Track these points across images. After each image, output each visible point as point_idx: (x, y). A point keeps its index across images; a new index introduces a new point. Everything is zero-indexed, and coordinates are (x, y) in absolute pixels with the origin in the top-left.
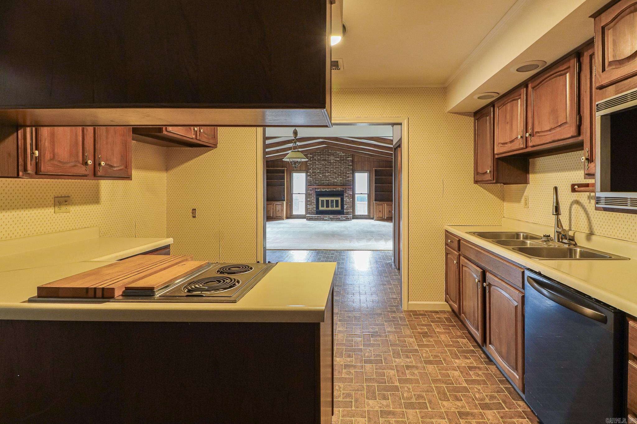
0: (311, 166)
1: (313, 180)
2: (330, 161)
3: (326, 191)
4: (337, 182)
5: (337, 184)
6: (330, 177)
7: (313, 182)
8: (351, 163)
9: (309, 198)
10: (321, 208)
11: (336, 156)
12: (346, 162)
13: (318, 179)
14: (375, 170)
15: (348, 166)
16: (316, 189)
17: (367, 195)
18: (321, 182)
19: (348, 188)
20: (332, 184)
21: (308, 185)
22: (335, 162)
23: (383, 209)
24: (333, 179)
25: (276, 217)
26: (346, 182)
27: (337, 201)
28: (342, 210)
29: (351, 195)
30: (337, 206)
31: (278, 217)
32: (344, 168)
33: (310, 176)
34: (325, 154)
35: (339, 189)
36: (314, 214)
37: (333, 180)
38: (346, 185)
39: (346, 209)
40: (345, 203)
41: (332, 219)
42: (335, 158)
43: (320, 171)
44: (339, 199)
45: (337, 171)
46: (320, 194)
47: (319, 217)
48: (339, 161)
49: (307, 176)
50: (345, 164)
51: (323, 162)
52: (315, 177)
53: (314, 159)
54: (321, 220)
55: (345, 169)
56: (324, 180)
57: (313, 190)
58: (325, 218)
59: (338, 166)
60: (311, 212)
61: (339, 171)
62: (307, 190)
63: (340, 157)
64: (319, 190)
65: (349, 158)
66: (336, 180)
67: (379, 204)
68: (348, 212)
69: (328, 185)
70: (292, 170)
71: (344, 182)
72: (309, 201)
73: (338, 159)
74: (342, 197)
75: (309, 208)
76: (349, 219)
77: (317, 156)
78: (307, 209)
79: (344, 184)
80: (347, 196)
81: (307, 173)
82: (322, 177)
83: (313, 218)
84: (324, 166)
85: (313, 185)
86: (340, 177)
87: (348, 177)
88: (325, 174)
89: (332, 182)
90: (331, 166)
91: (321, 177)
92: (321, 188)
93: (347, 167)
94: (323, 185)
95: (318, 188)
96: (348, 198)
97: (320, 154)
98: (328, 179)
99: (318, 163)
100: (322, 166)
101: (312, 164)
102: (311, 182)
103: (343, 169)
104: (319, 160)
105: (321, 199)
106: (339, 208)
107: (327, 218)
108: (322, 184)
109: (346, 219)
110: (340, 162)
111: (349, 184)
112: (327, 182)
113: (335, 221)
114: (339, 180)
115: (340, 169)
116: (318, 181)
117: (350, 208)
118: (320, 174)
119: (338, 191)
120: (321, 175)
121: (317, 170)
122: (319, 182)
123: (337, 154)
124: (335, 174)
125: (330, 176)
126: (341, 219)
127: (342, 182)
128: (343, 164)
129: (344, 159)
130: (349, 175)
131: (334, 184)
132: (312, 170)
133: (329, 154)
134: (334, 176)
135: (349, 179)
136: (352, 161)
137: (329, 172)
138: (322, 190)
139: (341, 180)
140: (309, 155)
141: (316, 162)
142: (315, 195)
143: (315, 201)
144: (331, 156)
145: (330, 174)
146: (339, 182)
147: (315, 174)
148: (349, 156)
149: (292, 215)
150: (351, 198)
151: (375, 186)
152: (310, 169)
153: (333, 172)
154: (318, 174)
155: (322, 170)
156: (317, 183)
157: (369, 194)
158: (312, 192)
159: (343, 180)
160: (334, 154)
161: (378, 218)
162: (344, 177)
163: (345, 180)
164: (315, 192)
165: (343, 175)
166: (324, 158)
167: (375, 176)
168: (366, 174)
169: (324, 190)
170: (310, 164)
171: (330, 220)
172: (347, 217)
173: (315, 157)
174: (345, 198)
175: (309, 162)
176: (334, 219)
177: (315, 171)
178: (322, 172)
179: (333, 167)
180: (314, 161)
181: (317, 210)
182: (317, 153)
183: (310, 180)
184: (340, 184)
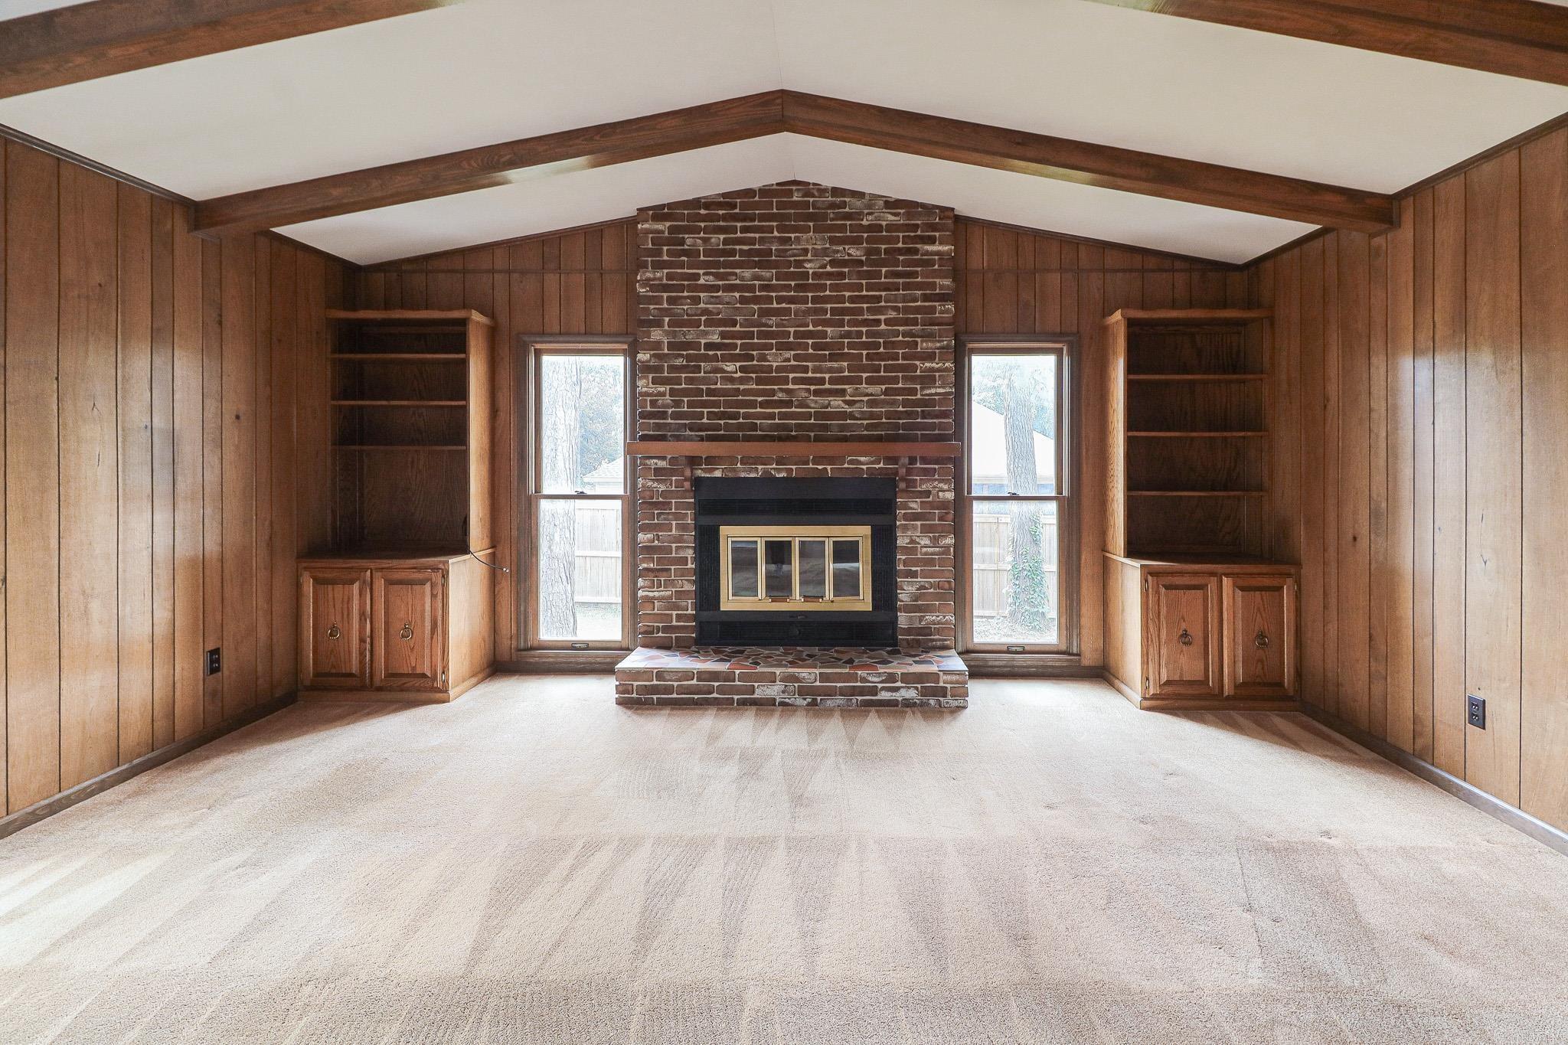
0: (657, 300)
1: (677, 404)
3: (768, 480)
4: (844, 415)
5: (842, 428)
6: (796, 381)
7: (676, 416)
8: (947, 282)
9: (645, 528)
10: (730, 602)
11: (842, 229)
12: (917, 275)
13: (710, 392)
14: (1131, 323)
15: (926, 298)
16: (693, 461)
17: (1053, 505)
18: (736, 416)
19: (924, 460)
20: (811, 427)
21: (644, 438)
22: (829, 275)
23: (1212, 617)
24: (817, 393)
26: (908, 415)
27: (845, 553)
28: (883, 616)
29: (944, 505)
30: (846, 584)
31: (401, 682)
32: (892, 314)
33: (658, 369)
34: (762, 218)
35: (866, 462)
37: (815, 403)
38: (913, 439)
39: (908, 609)
40: (901, 567)
41: (814, 697)
42: (833, 241)
43: (723, 335)
44: (861, 535)
45: (848, 335)
46: (722, 503)
47: (714, 676)
48: (860, 263)
49: (635, 371)
50: (906, 286)
51: (747, 273)
52: (690, 380)
53: (685, 253)
54: (729, 703)
55: (906, 322)
56: (752, 404)
57: (671, 472)
58: (762, 691)
59: (852, 300)
60: (666, 629)
61: (859, 334)
62: (634, 470)
63: (869, 240)
64: (718, 474)
65: (932, 241)
66: (837, 404)
67: (1178, 580)
68: (926, 631)
69: (782, 436)
71: (899, 416)
72: (649, 549)
73: (855, 252)
74: (881, 520)
75: (650, 600)
76: (941, 691)
77: (706, 230)
78: (633, 606)
79: (897, 426)
80: (916, 517)
81: (631, 353)
82: (742, 381)
84: (756, 300)
85: (678, 438)
86: (870, 381)
88: (763, 358)
89: (809, 416)
90: (805, 301)
91: (732, 380)
92: (732, 460)
93: (917, 310)
94: (748, 439)
95: (711, 460)
96: (926, 530)
97: (724, 218)
98: (780, 396)
99: (711, 280)
100: (743, 300)
101: (666, 288)
102: (663, 415)
103: (888, 322)
104: (720, 260)
105: (731, 535)
106: (863, 602)
107: (773, 691)
108: (740, 427)
109: (925, 692)
110: (869, 275)
111: (933, 426)
112: (772, 416)
114: (861, 399)
115: (865, 323)
116: (716, 404)
117: (940, 598)
118: (724, 359)
119: (855, 480)
120: (730, 367)
121: (705, 334)
122: (722, 416)
123: (848, 216)
124: (833, 358)
125: (794, 369)
126: (885, 695)
127: (879, 416)
128: (886, 288)
129: (900, 251)
130: (928, 365)
131: (826, 427)
132: (667, 333)
133: (787, 217)
134: (827, 376)
135: (933, 391)
136: (957, 268)
137: (789, 347)
138: (743, 475)
139: (872, 403)
140: (647, 221)
141: (697, 277)
142: (687, 506)
143: (689, 554)
144: (807, 230)
145: (796, 358)
146: (864, 416)
147: (689, 358)
148: (933, 227)
149: (536, 644)
150: (943, 532)
151: (1130, 442)
152: (658, 324)
153: (815, 347)
154: (715, 358)
155: (738, 328)
156: (705, 421)
157: (1069, 499)
158: (662, 487)
159: (894, 403)
160: (825, 217)
161: (1169, 689)
162: (895, 380)
163: (905, 403)
164: (687, 485)
165: (887, 369)
166: (752, 241)
167: (1130, 369)
168: (1050, 360)
169: (750, 471)
170: (653, 288)
171: (800, 702)
172: (934, 676)
173: (689, 240)
174: (905, 528)
175: (649, 275)
176: (830, 693)
177: (689, 338)
178: (739, 342)
179: (816, 311)
180: (682, 265)
181: (706, 615)
182: (703, 212)
183: (653, 403)
184: (868, 427)
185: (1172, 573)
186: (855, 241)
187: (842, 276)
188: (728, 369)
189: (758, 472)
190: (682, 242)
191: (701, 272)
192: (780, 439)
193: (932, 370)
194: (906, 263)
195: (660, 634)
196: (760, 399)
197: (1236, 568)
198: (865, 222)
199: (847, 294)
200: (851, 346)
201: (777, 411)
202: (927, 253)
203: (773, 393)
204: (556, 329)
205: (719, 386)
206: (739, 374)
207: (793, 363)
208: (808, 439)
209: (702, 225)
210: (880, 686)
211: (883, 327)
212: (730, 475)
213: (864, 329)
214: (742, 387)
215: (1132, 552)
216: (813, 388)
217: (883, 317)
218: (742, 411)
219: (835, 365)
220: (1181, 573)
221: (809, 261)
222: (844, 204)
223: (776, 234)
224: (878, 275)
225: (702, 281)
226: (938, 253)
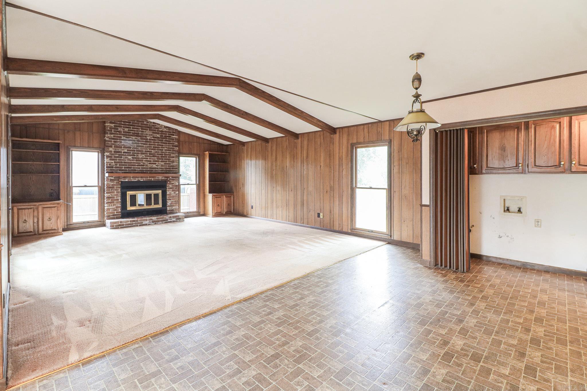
0: (111, 142)
1: (116, 165)
2: (146, 137)
3: (139, 181)
4: (156, 168)
5: (155, 171)
6: (145, 161)
7: (115, 167)
8: (177, 143)
9: (108, 193)
10: (130, 208)
11: (155, 130)
12: (170, 141)
13: (124, 163)
14: (209, 154)
15: (173, 146)
16: (121, 178)
17: (195, 185)
18: (131, 168)
19: (172, 177)
20: (149, 171)
21: (107, 172)
22: (152, 140)
23: (222, 202)
24: (150, 163)
25: (43, 230)
26: (169, 168)
27: (156, 196)
28: (164, 208)
29: (176, 186)
31: (47, 232)
32: (166, 149)
33: (111, 157)
34: (137, 126)
35: (160, 177)
36: (117, 218)
37: (149, 166)
38: (170, 173)
39: (169, 206)
40: (167, 198)
41: (155, 223)
42: (153, 133)
43: (128, 150)
44: (159, 192)
45: (157, 152)
46: (126, 187)
47: (134, 221)
48: (159, 138)
49: (103, 157)
50: (169, 143)
51: (134, 138)
52: (119, 160)
53: (118, 131)
54: (137, 226)
55: (169, 150)
56: (135, 165)
57: (115, 180)
58: (144, 223)
60: (113, 215)
62: (103, 180)
63: (161, 133)
64: (127, 180)
65: (174, 135)
66: (154, 166)
68: (173, 210)
70: (71, 146)
71: (167, 168)
72: (109, 197)
73: (158, 136)
74: (164, 189)
75: (109, 209)
76: (180, 219)
77: (123, 127)
78: (102, 211)
79: (167, 171)
80: (171, 188)
81: (103, 152)
82: (132, 160)
83: (123, 225)
84: (136, 143)
85: (116, 172)
86: (161, 161)
87: (173, 162)
88: (137, 156)
89: (148, 168)
90: (147, 144)
91: (130, 160)
92: (130, 177)
93: (171, 148)
94: (134, 173)
96: (173, 191)
97: (128, 125)
99: (125, 138)
100: (133, 143)
101: (113, 139)
102: (113, 167)
103: (165, 150)
104: (127, 134)
105: (130, 193)
106: (160, 206)
107: (147, 222)
108: (132, 170)
109: (177, 219)
110: (161, 140)
111: (172, 171)
112: (140, 168)
113: (162, 223)
114: (159, 165)
116: (126, 165)
117: (176, 203)
118: (128, 155)
119: (158, 181)
120: (130, 157)
121: (123, 150)
122: (128, 168)
123: (157, 128)
124: (153, 156)
125: (145, 158)
126: (169, 221)
127: (163, 168)
128: (165, 143)
129: (167, 136)
130: (173, 159)
131: (152, 171)
132: (114, 149)
133: (143, 127)
134: (152, 160)
135: (174, 164)
136: (178, 141)
137: (144, 154)
138: (133, 180)
139: (162, 166)
140: (108, 123)
141: (121, 137)
142: (119, 187)
143: (119, 198)
144: (147, 130)
145: (145, 156)
146: (160, 168)
147: (119, 155)
148: (174, 132)
149: (72, 223)
150: (176, 191)
151: (209, 174)
152: (111, 147)
153: (149, 154)
154: (126, 155)
155: (131, 149)
156: (123, 169)
157: (198, 184)
158: (112, 183)
159: (166, 166)
160: (151, 128)
161: (216, 214)
162: (167, 162)
163: (168, 166)
164: (120, 183)
165: (165, 159)
166: (135, 131)
167: (209, 162)
168: (194, 159)
169: (135, 179)
170: (110, 139)
171: (153, 223)
172: (179, 216)
173: (119, 129)
174: (169, 190)
175: (109, 135)
176: (159, 221)
177: (119, 150)
178: (131, 152)
179: (150, 147)
180: (117, 134)
181: (123, 211)
182: (122, 123)
183: (110, 165)
184: (161, 171)
185: (217, 195)
186: (158, 133)
187: (155, 140)
188: (129, 158)
189: (137, 180)
190: (117, 129)
191: (122, 136)
192: (142, 173)
193: (174, 160)
194: (168, 139)
195: (112, 216)
196: (137, 164)
197: (225, 194)
198: (160, 130)
199: (156, 144)
200: (157, 154)
201: (141, 167)
202: (173, 137)
203: (140, 163)
204: (79, 145)
205: (127, 161)
206: (132, 159)
207: (144, 157)
208: (148, 173)
209: (123, 126)
210: (168, 219)
211: (164, 151)
212: (130, 180)
213: (160, 151)
214: (132, 162)
215: (210, 192)
216: (149, 162)
217: (164, 149)
218: (132, 167)
219: (154, 158)
220: (218, 195)
221: (148, 136)
222: (156, 126)
223: (140, 130)
224: (163, 140)
225: (122, 138)
226: (175, 138)
